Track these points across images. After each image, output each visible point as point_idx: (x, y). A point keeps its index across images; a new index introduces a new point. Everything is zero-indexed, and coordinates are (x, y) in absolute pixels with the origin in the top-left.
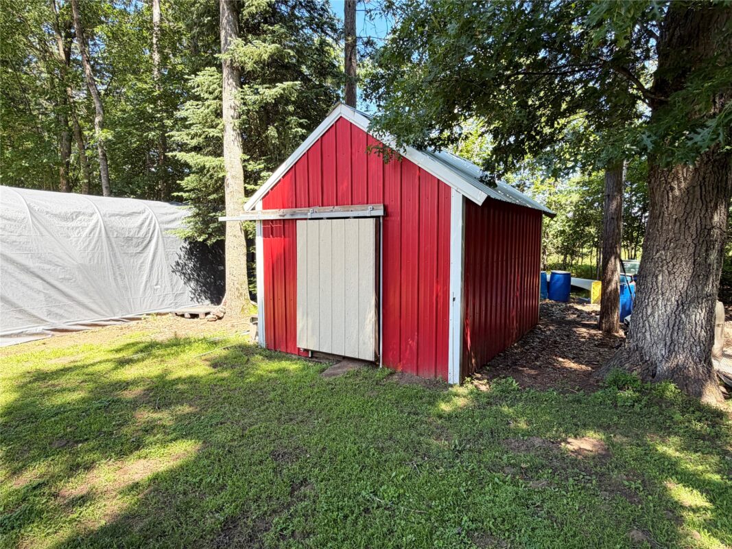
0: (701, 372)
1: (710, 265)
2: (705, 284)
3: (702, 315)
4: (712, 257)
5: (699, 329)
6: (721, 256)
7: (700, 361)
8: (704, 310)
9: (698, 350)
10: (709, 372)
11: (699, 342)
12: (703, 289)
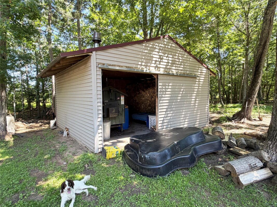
0: (4, 133)
1: (3, 106)
2: (2, 111)
3: (3, 119)
4: (3, 104)
5: (2, 123)
6: (6, 104)
7: (4, 131)
8: (3, 118)
9: (3, 128)
10: (6, 133)
11: (3, 126)
12: (2, 112)
